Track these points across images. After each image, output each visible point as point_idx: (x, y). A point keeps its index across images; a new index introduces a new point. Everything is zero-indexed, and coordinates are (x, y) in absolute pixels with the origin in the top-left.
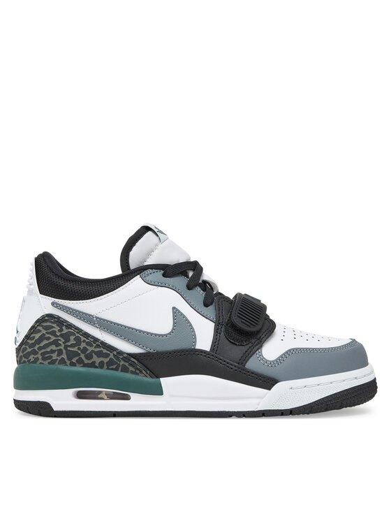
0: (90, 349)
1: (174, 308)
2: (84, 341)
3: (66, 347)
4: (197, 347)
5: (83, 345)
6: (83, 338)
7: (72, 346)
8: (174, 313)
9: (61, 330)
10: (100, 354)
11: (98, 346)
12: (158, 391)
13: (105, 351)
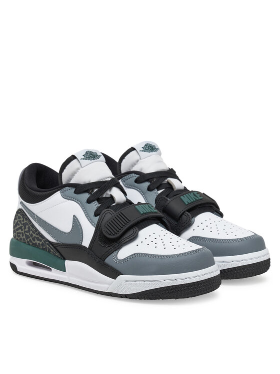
0: (34, 235)
1: (74, 216)
2: (32, 230)
3: (25, 232)
4: (82, 245)
5: (31, 232)
6: (31, 228)
7: (27, 232)
8: (74, 219)
9: (23, 221)
10: (38, 239)
11: (37, 234)
12: (63, 269)
13: (40, 238)
